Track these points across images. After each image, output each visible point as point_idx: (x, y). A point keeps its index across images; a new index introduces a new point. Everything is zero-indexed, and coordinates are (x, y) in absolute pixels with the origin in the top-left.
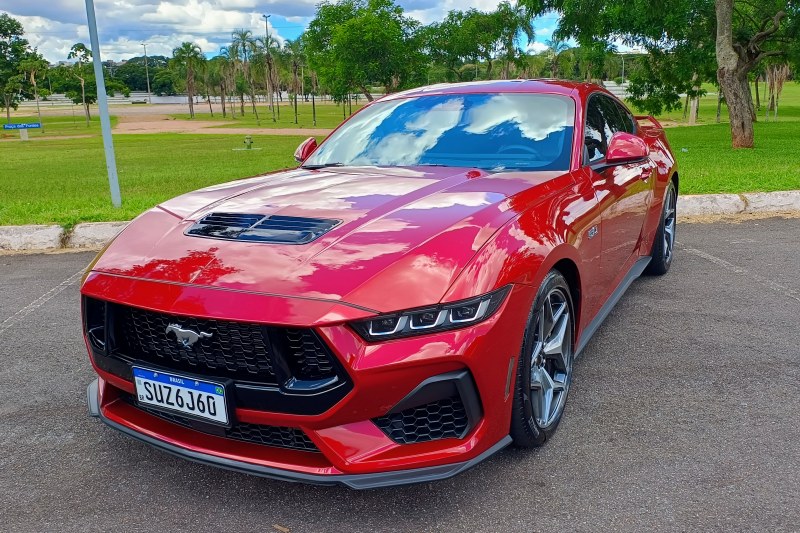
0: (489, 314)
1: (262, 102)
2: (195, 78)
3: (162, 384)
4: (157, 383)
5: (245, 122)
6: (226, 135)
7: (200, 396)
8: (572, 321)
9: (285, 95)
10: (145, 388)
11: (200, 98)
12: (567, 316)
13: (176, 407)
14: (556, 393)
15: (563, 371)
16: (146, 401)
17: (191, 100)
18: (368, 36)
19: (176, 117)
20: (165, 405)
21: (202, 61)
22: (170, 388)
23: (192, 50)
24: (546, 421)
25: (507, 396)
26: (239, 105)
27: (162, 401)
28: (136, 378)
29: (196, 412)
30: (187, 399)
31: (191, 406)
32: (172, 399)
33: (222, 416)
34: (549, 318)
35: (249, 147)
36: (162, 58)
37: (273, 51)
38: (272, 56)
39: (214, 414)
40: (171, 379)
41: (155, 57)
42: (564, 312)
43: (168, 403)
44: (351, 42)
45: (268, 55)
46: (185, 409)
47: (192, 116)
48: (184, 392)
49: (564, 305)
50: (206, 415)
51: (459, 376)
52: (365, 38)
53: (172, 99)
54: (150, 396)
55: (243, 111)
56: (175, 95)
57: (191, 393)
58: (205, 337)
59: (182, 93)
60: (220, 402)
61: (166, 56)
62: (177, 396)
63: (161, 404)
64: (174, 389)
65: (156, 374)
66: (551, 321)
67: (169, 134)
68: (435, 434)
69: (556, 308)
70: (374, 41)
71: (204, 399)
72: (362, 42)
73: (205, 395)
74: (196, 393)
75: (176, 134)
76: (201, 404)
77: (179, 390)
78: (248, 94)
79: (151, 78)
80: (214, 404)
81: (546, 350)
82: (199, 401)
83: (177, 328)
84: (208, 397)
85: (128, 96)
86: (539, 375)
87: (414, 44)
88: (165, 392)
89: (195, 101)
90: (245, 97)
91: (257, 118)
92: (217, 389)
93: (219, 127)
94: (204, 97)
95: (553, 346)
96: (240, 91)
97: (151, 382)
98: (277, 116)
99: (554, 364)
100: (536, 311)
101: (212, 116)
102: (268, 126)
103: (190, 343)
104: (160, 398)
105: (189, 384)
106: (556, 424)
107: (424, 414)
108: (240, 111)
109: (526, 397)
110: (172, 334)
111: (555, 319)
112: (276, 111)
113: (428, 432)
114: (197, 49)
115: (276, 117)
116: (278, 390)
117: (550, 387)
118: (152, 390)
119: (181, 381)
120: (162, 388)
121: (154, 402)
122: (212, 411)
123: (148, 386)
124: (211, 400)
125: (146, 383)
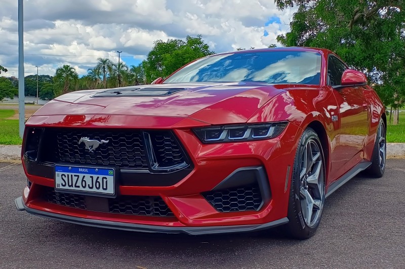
3: (73, 174)
4: (70, 174)
7: (98, 177)
10: (61, 180)
12: (321, 162)
13: (81, 189)
14: (315, 209)
15: (319, 198)
16: (61, 187)
20: (74, 188)
21: (75, 77)
22: (78, 176)
24: (309, 222)
25: (286, 190)
27: (72, 186)
28: (56, 172)
29: (94, 190)
30: (89, 182)
31: (91, 186)
32: (79, 184)
33: (111, 190)
39: (106, 189)
40: (80, 169)
42: (319, 159)
43: (76, 186)
46: (87, 189)
48: (88, 178)
49: (319, 154)
50: (101, 190)
51: (258, 168)
54: (64, 184)
57: (92, 177)
58: (104, 143)
60: (111, 180)
62: (83, 180)
63: (71, 188)
64: (81, 176)
65: (70, 168)
66: (311, 160)
68: (241, 207)
69: (314, 155)
71: (100, 180)
73: (101, 177)
74: (95, 177)
76: (98, 184)
77: (84, 176)
80: (106, 182)
81: (308, 180)
82: (97, 182)
83: (86, 139)
84: (103, 178)
88: (75, 179)
95: (313, 179)
97: (66, 174)
103: (94, 148)
104: (70, 184)
105: (91, 172)
107: (235, 194)
109: (297, 197)
110: (83, 144)
111: (314, 159)
113: (237, 205)
117: (311, 202)
118: (66, 179)
119: (86, 170)
120: (73, 176)
121: (67, 187)
122: (105, 187)
123: (63, 177)
124: (105, 180)
125: (62, 175)
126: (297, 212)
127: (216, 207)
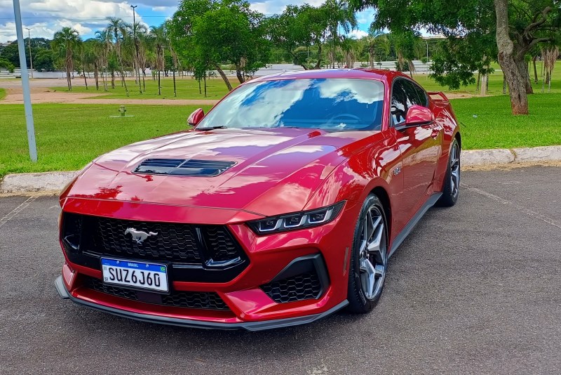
0: (332, 218)
1: (130, 77)
2: (73, 56)
3: (122, 268)
4: (118, 268)
5: (116, 94)
6: (101, 105)
7: (149, 274)
8: (386, 230)
9: (148, 71)
10: (109, 273)
11: (75, 74)
12: (382, 226)
13: (132, 283)
14: (377, 277)
15: (381, 264)
16: (110, 281)
17: (69, 75)
18: (223, 26)
19: (55, 90)
20: (123, 283)
21: (79, 42)
22: (128, 271)
23: (71, 34)
24: (371, 295)
25: (345, 272)
26: (110, 80)
27: (121, 280)
28: (103, 265)
29: (146, 285)
30: (140, 277)
31: (142, 282)
32: (129, 278)
33: (164, 287)
34: (370, 226)
35: (123, 114)
36: (42, 40)
37: (140, 35)
38: (139, 39)
39: (159, 286)
40: (129, 264)
41: (36, 39)
42: (380, 223)
43: (126, 281)
44: (208, 30)
45: (135, 39)
46: (138, 284)
47: (70, 89)
48: (138, 273)
49: (380, 218)
50: (153, 287)
51: (315, 257)
52: (221, 27)
53: (51, 74)
54: (112, 278)
55: (113, 84)
56: (53, 71)
57: (143, 273)
58: (152, 235)
59: (60, 70)
60: (163, 277)
61: (46, 38)
62: (133, 276)
63: (120, 282)
64: (131, 271)
65: (118, 262)
66: (372, 227)
67: (53, 104)
68: (300, 297)
69: (375, 219)
70: (227, 29)
71: (152, 276)
72: (218, 30)
73: (152, 273)
74: (146, 272)
75: (57, 104)
76: (149, 280)
77: (134, 272)
78: (117, 70)
79: (33, 56)
80: (159, 279)
81: (369, 248)
82: (148, 278)
83: (133, 230)
84: (155, 275)
85: (12, 72)
86: (366, 264)
87: (259, 31)
88: (124, 274)
89: (71, 76)
90: (115, 73)
91: (126, 91)
92: (162, 269)
93: (94, 98)
94: (79, 73)
95: (374, 245)
96: (112, 68)
97: (114, 268)
98: (142, 88)
99: (375, 258)
100: (362, 219)
101: (87, 89)
102: (136, 97)
103: (142, 240)
104: (120, 279)
105: (141, 267)
106: (378, 297)
107: (293, 283)
108: (110, 84)
109: (357, 275)
110: (130, 235)
111: (375, 226)
112: (142, 85)
113: (295, 295)
114: (75, 33)
115: (142, 90)
116: (201, 267)
117: (372, 272)
118: (114, 273)
119: (136, 265)
120: (123, 271)
121: (116, 281)
122: (157, 284)
123: (111, 270)
124: (157, 277)
125: (110, 269)
126: (358, 291)
127: (274, 298)
